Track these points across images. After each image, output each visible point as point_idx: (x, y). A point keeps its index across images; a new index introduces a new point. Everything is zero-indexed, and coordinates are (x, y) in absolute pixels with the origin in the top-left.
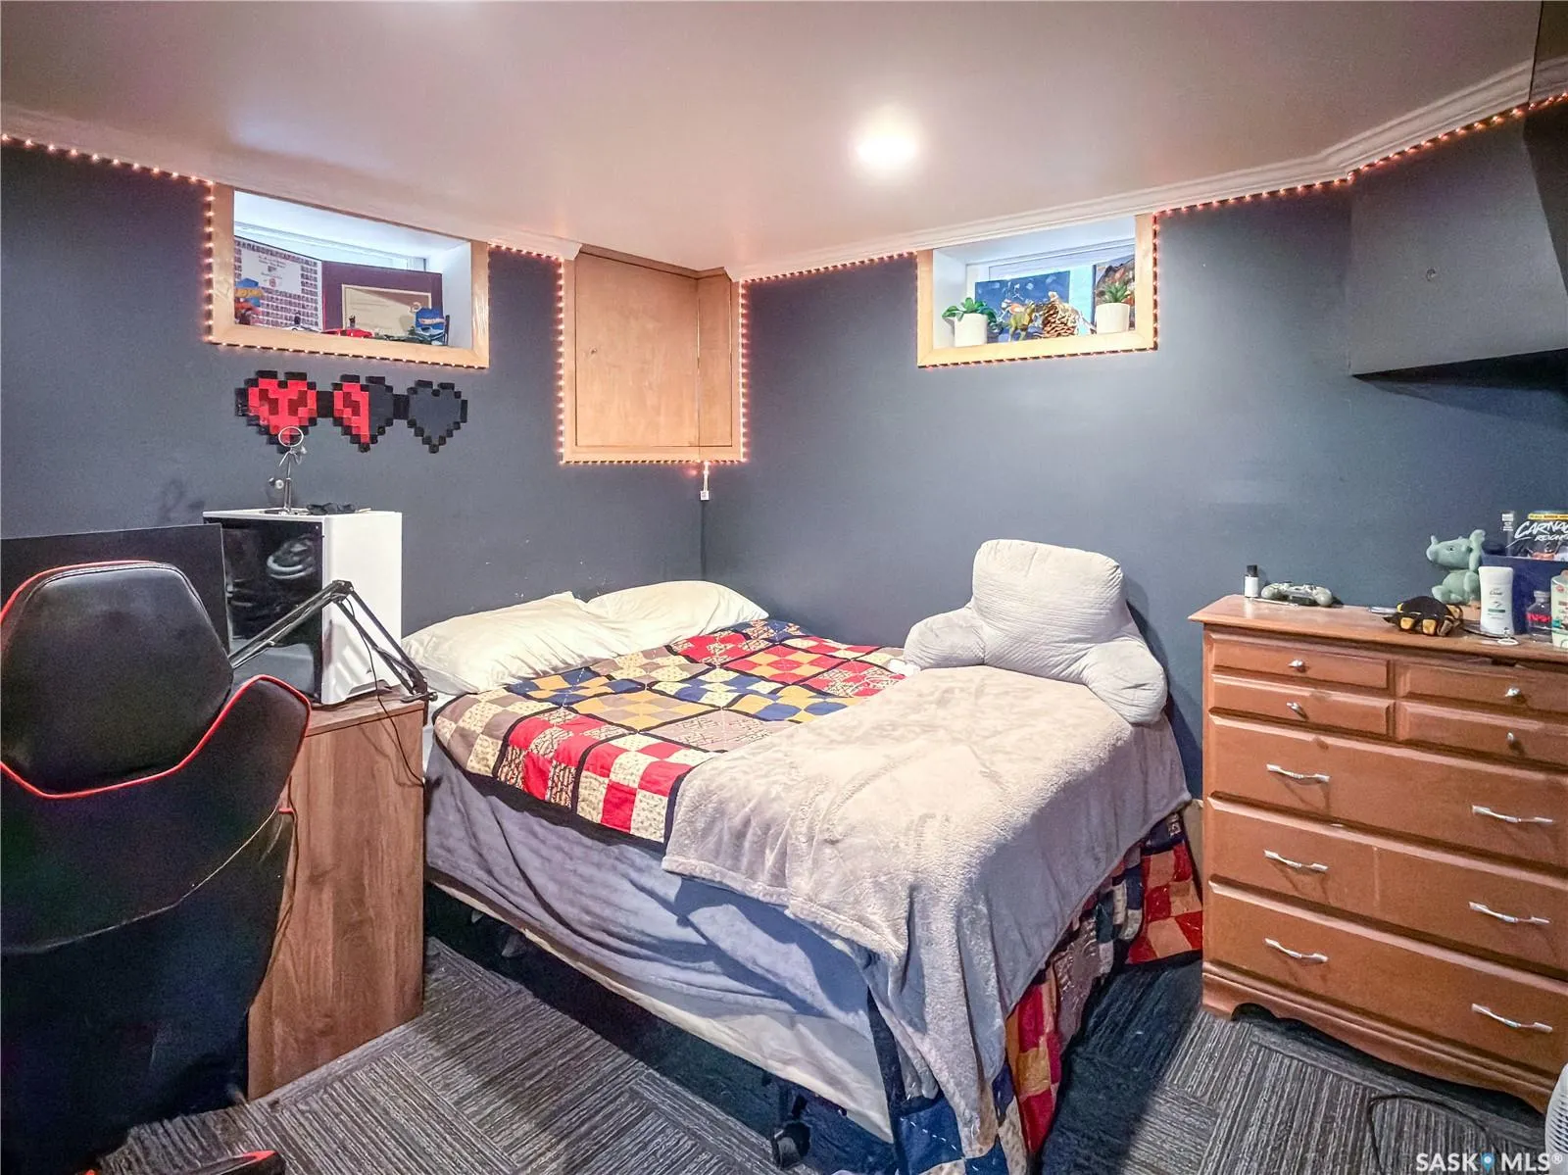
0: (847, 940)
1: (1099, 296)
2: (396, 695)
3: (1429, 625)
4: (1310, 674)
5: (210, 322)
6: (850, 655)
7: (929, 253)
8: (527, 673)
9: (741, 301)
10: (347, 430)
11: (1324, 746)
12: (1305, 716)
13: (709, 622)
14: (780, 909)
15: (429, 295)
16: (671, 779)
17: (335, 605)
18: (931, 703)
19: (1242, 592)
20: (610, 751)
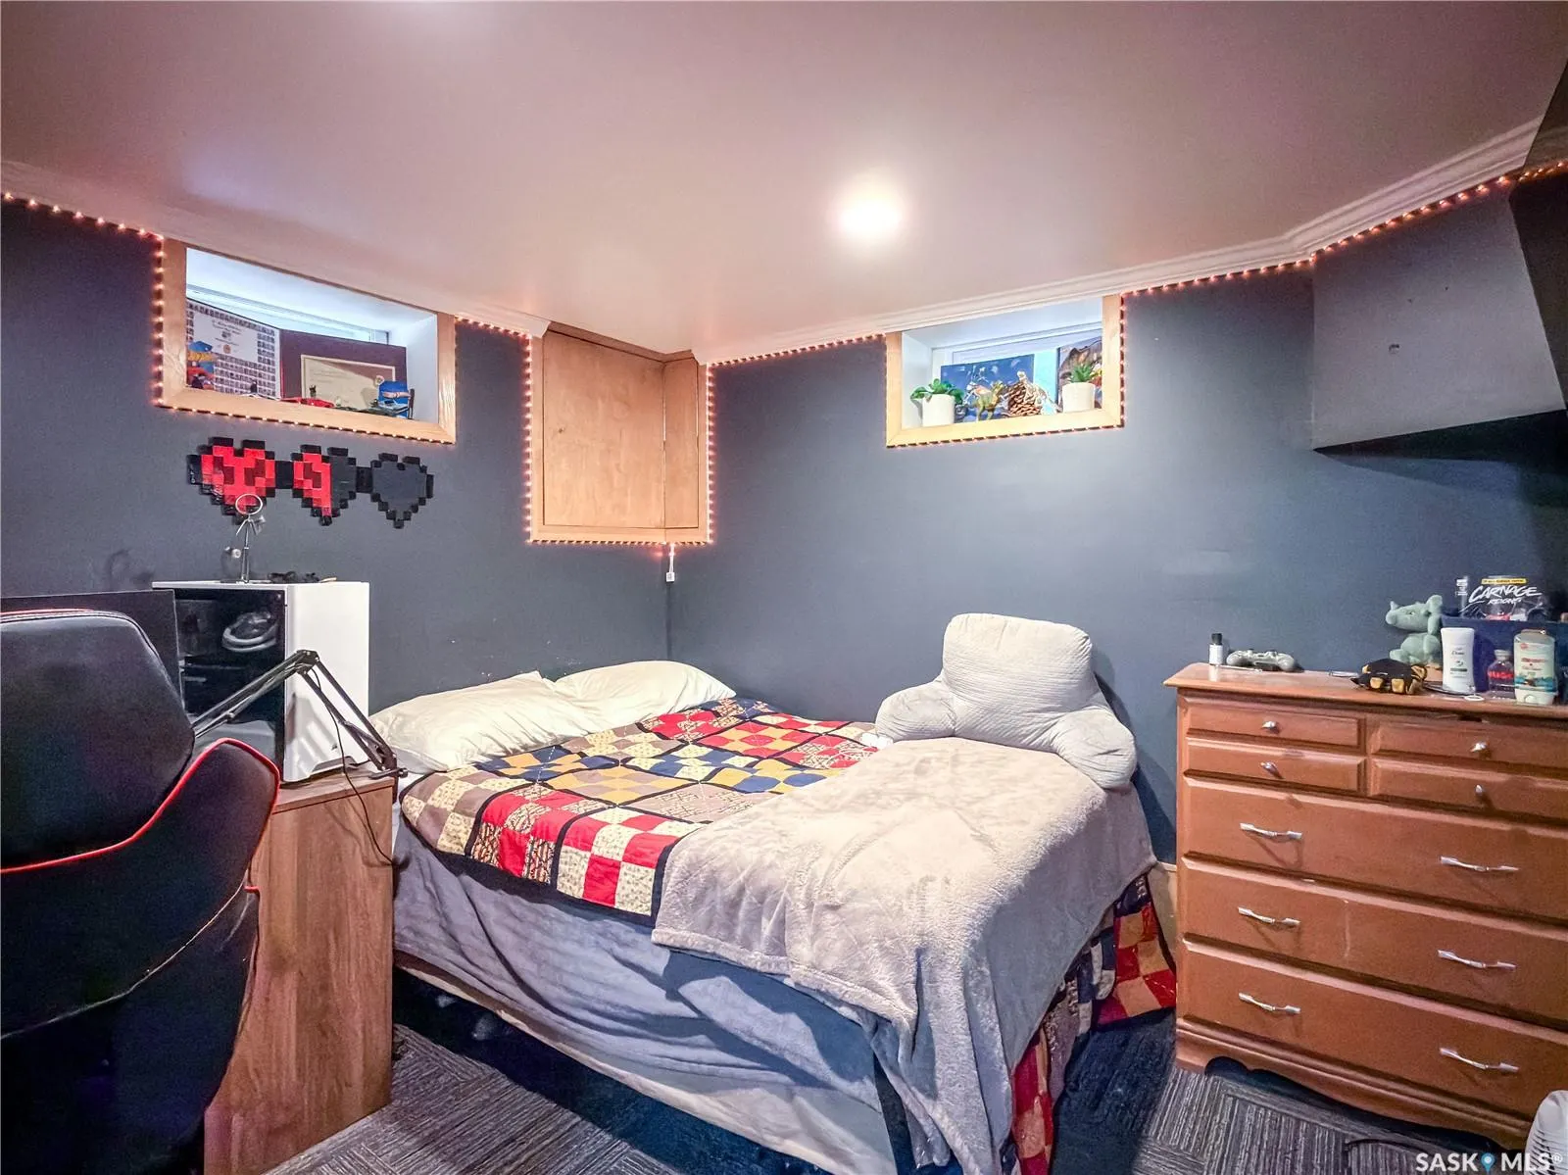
0: (854, 1007)
1: (1063, 377)
2: (361, 773)
3: (1398, 684)
4: (1281, 735)
5: (160, 384)
6: (821, 730)
7: (898, 335)
8: (497, 751)
9: (708, 384)
10: (308, 503)
11: (1298, 805)
12: (1276, 774)
13: (677, 702)
14: (779, 979)
15: (393, 368)
16: (657, 851)
17: (300, 676)
18: (908, 772)
19: (1207, 661)
20: (590, 825)
